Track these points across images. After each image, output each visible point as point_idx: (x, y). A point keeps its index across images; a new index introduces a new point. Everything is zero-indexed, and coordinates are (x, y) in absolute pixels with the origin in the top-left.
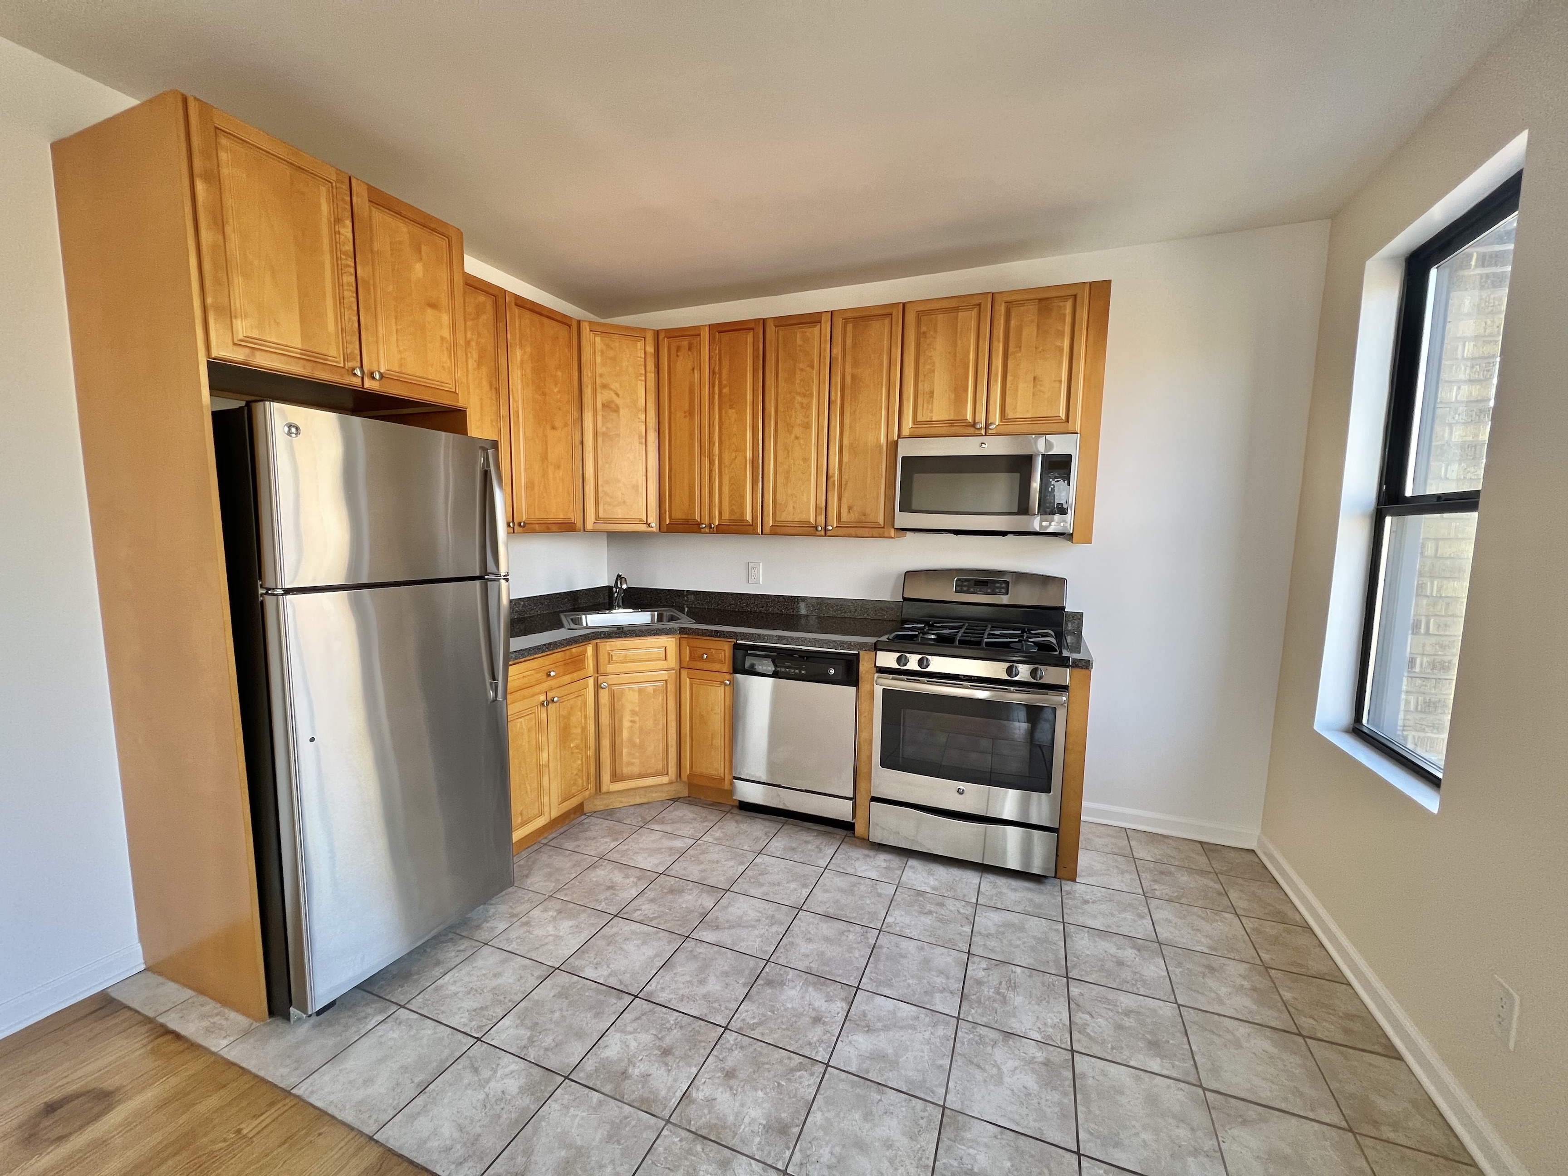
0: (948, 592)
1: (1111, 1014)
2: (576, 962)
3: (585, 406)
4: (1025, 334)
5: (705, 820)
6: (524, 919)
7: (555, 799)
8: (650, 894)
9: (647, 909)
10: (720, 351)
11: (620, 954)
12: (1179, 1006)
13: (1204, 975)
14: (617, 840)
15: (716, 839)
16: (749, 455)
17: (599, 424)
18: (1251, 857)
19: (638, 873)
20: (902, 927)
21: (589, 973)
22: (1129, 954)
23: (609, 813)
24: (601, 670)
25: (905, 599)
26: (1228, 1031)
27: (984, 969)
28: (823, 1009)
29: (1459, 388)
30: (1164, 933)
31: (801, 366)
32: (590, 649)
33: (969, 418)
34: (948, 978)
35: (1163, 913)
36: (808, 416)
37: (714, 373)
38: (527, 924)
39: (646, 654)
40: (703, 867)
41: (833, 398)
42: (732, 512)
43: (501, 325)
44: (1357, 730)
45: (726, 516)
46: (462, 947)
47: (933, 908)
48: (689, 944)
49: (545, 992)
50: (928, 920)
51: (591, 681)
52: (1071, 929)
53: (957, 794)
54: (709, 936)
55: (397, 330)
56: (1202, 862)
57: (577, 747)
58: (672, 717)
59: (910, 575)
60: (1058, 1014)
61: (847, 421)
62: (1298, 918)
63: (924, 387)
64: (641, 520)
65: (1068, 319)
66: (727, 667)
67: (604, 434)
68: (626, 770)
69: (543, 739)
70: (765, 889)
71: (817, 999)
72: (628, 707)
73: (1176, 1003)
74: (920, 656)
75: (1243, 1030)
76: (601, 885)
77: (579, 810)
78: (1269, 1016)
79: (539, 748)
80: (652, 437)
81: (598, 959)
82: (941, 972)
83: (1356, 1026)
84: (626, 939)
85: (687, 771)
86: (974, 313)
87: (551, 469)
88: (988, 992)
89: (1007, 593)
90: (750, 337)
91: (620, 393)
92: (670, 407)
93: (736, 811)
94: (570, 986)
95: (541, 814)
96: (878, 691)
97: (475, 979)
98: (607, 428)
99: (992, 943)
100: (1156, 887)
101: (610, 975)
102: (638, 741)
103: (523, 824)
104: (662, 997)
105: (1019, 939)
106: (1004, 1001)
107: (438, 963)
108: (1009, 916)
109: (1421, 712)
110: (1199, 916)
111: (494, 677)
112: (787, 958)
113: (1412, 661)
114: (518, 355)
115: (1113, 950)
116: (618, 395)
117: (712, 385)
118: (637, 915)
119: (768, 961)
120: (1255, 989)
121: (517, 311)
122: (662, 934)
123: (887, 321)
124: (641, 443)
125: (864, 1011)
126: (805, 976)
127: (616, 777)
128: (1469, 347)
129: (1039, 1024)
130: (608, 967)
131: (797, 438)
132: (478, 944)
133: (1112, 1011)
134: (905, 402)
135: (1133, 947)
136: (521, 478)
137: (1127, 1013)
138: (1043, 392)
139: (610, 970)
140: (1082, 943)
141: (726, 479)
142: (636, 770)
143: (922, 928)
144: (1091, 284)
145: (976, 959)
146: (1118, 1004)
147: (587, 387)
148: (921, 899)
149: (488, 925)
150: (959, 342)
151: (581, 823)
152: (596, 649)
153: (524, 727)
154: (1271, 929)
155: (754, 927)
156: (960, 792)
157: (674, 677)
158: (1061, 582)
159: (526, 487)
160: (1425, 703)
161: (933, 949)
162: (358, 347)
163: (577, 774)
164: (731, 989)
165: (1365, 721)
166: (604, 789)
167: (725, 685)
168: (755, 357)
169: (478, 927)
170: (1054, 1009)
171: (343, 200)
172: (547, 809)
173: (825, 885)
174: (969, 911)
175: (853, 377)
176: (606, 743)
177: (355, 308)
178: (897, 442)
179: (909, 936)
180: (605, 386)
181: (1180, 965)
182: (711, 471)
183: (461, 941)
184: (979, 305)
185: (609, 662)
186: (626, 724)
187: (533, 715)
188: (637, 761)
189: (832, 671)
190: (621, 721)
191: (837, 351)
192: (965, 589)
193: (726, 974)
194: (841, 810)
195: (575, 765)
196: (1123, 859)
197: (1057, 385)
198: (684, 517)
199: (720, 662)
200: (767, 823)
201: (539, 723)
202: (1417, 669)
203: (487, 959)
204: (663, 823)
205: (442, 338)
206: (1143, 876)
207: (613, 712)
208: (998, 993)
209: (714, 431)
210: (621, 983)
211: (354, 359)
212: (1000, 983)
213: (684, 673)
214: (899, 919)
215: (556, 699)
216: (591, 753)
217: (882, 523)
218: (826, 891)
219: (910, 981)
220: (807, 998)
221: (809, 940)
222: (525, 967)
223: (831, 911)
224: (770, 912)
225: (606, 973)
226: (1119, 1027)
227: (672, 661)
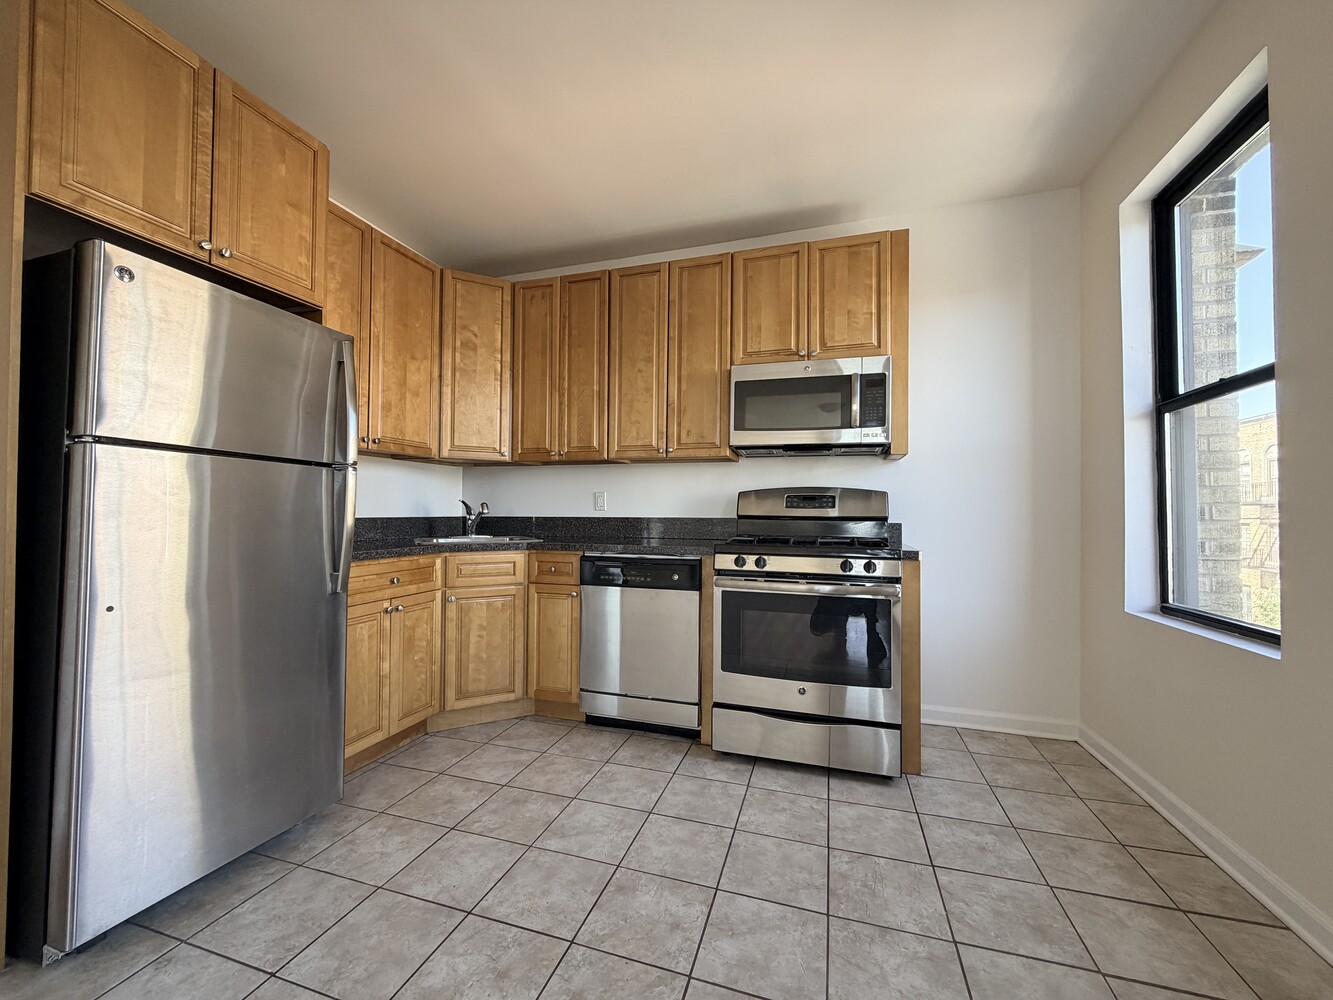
0: (778, 508)
1: (986, 900)
2: (403, 880)
3: (445, 342)
4: (838, 274)
5: (552, 734)
6: (350, 837)
7: (395, 713)
8: (492, 806)
9: (488, 820)
10: (570, 300)
11: (454, 868)
12: (1051, 887)
13: (1067, 857)
14: (459, 756)
15: (562, 751)
16: (596, 388)
17: (458, 360)
18: (1076, 747)
19: (479, 786)
20: (758, 825)
21: (417, 891)
22: (989, 839)
23: (453, 732)
24: (450, 584)
25: (740, 517)
26: (1107, 911)
27: (847, 863)
28: (681, 914)
29: (1207, 307)
30: (1017, 819)
31: (644, 308)
32: (439, 562)
33: (793, 346)
34: (811, 873)
35: (1011, 800)
36: (651, 351)
37: (565, 317)
38: (351, 842)
39: (496, 568)
40: (548, 777)
41: (671, 335)
42: (580, 440)
43: (367, 257)
44: (1166, 610)
45: (575, 444)
46: (273, 870)
47: (786, 805)
48: (532, 855)
49: (364, 915)
50: (783, 818)
51: (439, 595)
52: (926, 819)
53: (801, 696)
54: (553, 844)
55: (252, 218)
56: (1033, 753)
57: (421, 660)
58: (520, 632)
59: (742, 495)
60: (931, 904)
61: (684, 354)
62: (1137, 798)
63: (753, 322)
64: (495, 449)
65: (874, 262)
66: (575, 579)
67: (461, 369)
68: (471, 687)
69: (385, 649)
70: (613, 795)
71: (674, 903)
72: (476, 622)
73: (1048, 885)
74: (757, 557)
75: (1123, 909)
76: (439, 799)
77: (421, 727)
78: (1145, 893)
79: (381, 657)
80: (507, 375)
81: (429, 875)
82: (802, 868)
83: (1230, 898)
84: (462, 852)
85: (533, 687)
86: (794, 257)
87: (408, 395)
88: (855, 885)
89: (834, 507)
90: (596, 285)
91: (478, 334)
92: (523, 348)
93: (583, 726)
94: (392, 906)
95: (379, 728)
96: (718, 593)
97: (281, 904)
98: (465, 364)
99: (850, 837)
100: (998, 776)
101: (440, 892)
102: (484, 656)
103: (359, 737)
104: (500, 912)
105: (877, 830)
106: (874, 894)
107: (240, 889)
108: (863, 810)
109: (1216, 592)
110: (1045, 801)
111: (335, 568)
112: (638, 862)
113: (1203, 544)
114: (380, 286)
115: (972, 837)
116: (476, 335)
117: (562, 328)
118: (476, 827)
119: (618, 866)
120: (1120, 867)
121: (382, 247)
122: (503, 844)
123: (717, 268)
124: (496, 379)
125: (726, 913)
126: (659, 879)
127: (461, 694)
128: (1212, 274)
129: (914, 916)
130: (439, 882)
131: (640, 371)
132: (291, 866)
133: (986, 898)
134: (735, 336)
135: (991, 833)
136: (378, 399)
137: (1002, 898)
138: (857, 323)
139: (440, 886)
140: (938, 833)
141: (575, 411)
142: (482, 687)
143: (777, 825)
144: (892, 233)
145: (836, 853)
146: (990, 889)
147: (448, 327)
148: (773, 798)
149: (306, 846)
150: (781, 284)
151: (424, 742)
152: (445, 562)
153: (364, 632)
154: (1115, 810)
155: (602, 833)
156: (802, 692)
157: (522, 591)
158: (884, 495)
159: (383, 407)
160: (1218, 583)
161: (791, 845)
162: (208, 223)
163: (420, 689)
164: (578, 898)
165: (1171, 601)
166: (448, 708)
167: (573, 596)
168: (602, 303)
169: (295, 848)
170: (927, 899)
171: (207, 89)
172: (385, 722)
173: (674, 789)
174: (822, 806)
175: (690, 316)
176: (452, 658)
177: (210, 187)
178: (730, 370)
179: (766, 833)
180: (465, 327)
181: (1040, 848)
182: (561, 404)
183: (272, 864)
184: (797, 252)
185: (458, 576)
186: (473, 639)
187: (375, 622)
188: (483, 677)
189: (676, 577)
190: (468, 636)
191: (675, 295)
192: (795, 504)
193: (573, 883)
194: (687, 717)
195: (419, 679)
196: (960, 753)
197: (868, 316)
198: (535, 447)
199: (568, 574)
200: (614, 736)
201: (381, 630)
202: (1207, 552)
203: (299, 881)
204: (508, 739)
205: (301, 237)
206: (983, 768)
207: (460, 627)
208: (866, 886)
209: (564, 367)
210: (453, 899)
211: (204, 233)
212: (866, 875)
213: (533, 588)
214: (752, 818)
215: (400, 607)
216: (436, 668)
217: (718, 443)
218: (676, 794)
219: (772, 879)
220: (663, 903)
221: (662, 843)
222: (343, 888)
223: (683, 814)
224: (619, 817)
225: (436, 890)
226: (998, 913)
227: (520, 576)
